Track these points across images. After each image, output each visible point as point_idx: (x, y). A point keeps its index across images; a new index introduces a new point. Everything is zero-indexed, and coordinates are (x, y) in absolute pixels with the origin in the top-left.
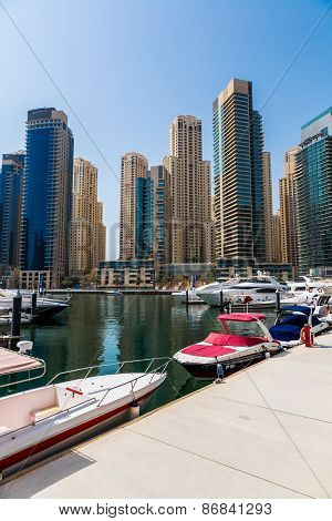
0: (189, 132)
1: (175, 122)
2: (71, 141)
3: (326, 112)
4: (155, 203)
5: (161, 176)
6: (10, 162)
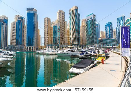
0: (62, 14)
1: (59, 12)
3: (92, 14)
4: (58, 32)
5: (59, 26)
6: (20, 20)
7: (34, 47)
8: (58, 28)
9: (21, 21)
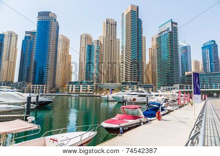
2: (58, 27)
3: (169, 22)
4: (95, 56)
5: (98, 44)
6: (29, 35)
7: (45, 86)
9: (30, 37)
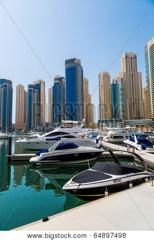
1: (124, 56)
4: (120, 94)
5: (122, 82)
8: (120, 86)
9: (58, 83)
